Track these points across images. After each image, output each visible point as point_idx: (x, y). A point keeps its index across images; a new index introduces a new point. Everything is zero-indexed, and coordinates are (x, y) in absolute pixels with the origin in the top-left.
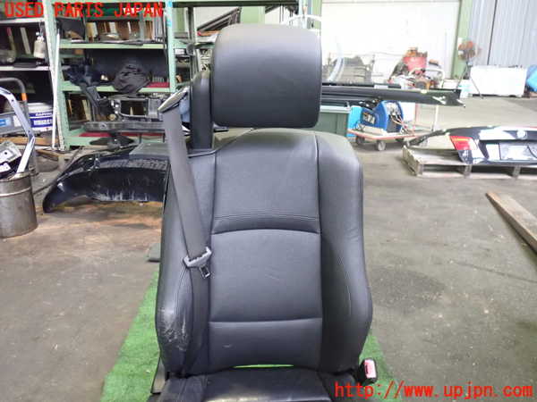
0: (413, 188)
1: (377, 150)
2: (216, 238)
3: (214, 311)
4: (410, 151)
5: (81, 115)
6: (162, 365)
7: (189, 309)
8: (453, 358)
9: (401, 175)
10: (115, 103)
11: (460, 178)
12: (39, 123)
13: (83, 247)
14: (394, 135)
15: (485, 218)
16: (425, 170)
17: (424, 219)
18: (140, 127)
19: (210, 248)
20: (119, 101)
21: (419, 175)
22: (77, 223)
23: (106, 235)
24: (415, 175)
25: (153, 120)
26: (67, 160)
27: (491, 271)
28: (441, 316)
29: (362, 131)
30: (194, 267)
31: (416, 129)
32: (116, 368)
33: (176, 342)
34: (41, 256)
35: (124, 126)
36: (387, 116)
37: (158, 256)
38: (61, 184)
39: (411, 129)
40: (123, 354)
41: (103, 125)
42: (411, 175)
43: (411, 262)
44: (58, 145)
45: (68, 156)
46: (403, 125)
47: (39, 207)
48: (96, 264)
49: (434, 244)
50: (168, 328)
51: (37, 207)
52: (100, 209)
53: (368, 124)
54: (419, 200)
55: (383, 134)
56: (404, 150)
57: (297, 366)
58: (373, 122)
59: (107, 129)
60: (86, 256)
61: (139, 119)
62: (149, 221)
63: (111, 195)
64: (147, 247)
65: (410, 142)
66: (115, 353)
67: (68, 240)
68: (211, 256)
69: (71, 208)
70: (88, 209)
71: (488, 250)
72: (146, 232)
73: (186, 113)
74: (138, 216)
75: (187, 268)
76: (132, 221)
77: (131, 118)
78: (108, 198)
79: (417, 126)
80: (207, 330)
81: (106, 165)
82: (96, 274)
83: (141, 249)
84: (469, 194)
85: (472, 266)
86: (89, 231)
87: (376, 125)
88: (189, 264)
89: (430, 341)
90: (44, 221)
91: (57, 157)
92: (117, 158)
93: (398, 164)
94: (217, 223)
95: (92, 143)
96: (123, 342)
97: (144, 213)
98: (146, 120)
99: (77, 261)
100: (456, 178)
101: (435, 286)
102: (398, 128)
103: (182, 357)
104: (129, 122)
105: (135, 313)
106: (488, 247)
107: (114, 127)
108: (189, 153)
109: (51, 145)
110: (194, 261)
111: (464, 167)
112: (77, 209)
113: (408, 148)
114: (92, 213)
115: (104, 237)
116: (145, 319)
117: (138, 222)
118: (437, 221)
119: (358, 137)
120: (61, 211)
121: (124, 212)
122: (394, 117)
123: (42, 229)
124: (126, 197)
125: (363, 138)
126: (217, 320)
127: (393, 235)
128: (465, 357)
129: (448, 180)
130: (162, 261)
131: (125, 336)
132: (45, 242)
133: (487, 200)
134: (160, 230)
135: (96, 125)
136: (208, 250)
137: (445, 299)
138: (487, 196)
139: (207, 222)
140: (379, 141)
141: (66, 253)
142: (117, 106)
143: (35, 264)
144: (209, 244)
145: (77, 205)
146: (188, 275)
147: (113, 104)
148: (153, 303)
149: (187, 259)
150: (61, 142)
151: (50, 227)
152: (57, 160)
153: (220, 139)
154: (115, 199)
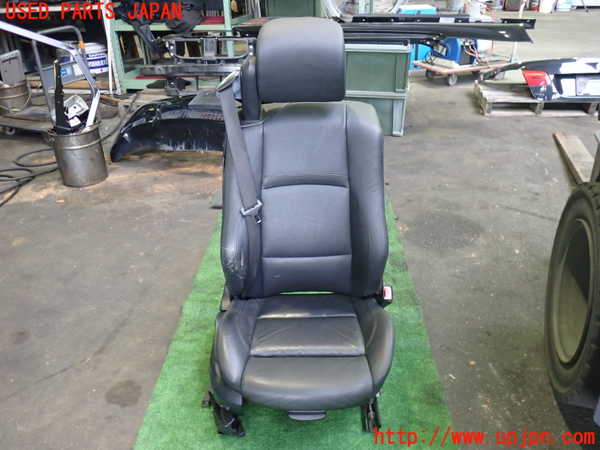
0: (477, 129)
1: (448, 85)
2: (266, 193)
3: (266, 250)
4: (481, 87)
5: (134, 53)
6: (227, 291)
7: (245, 247)
8: (475, 290)
9: (468, 114)
10: (171, 44)
11: (531, 116)
12: (93, 64)
13: (152, 195)
14: (467, 68)
15: (544, 161)
16: (495, 108)
17: (480, 163)
18: (197, 70)
19: (261, 201)
20: (173, 42)
21: (486, 114)
22: (144, 172)
23: (172, 183)
24: (483, 114)
25: (209, 62)
26: (127, 107)
27: (533, 214)
28: (473, 255)
29: (432, 64)
30: (249, 215)
31: (493, 59)
32: (191, 296)
33: (237, 272)
34: (115, 204)
35: (180, 69)
36: (459, 46)
37: (220, 203)
38: (126, 135)
39: (487, 59)
40: (195, 287)
41: (159, 68)
42: (478, 113)
43: (458, 207)
44: (115, 89)
45: (127, 102)
46: (477, 55)
47: (107, 156)
48: (165, 211)
49: (484, 188)
50: (230, 261)
51: (105, 156)
52: (163, 157)
53: (439, 55)
54: (481, 142)
55: (455, 67)
56: (476, 85)
57: (338, 293)
58: (444, 53)
59: (163, 72)
60: (156, 204)
61: (195, 61)
62: (210, 169)
63: (174, 145)
64: (210, 194)
65: (485, 75)
66: (190, 286)
67: (138, 189)
68: (261, 207)
69: (136, 157)
70: (152, 157)
71: (537, 194)
72: (210, 180)
73: (238, 92)
74: (199, 165)
75: (244, 216)
76: (194, 169)
77: (186, 61)
78: (171, 148)
79: (494, 55)
80: (261, 263)
81: (167, 116)
82: (166, 219)
83: (205, 196)
84: (536, 134)
85: (516, 210)
86: (156, 179)
87: (447, 57)
88: (244, 214)
89: (458, 277)
90: (113, 170)
91: (117, 102)
92: (176, 108)
93: (467, 101)
94: (266, 181)
95: (149, 87)
96: (194, 276)
97: (206, 161)
98: (202, 62)
99: (148, 209)
100: (527, 116)
101: (476, 229)
102: (471, 60)
103: (242, 284)
104: (185, 65)
105: (202, 254)
106: (537, 191)
107: (170, 71)
108: (241, 124)
109: (108, 89)
110: (248, 211)
111: (536, 104)
112: (141, 158)
113: (480, 82)
114: (156, 161)
115: (170, 186)
116: (212, 258)
117: (200, 170)
118: (494, 165)
119: (428, 71)
120: (128, 160)
121: (186, 161)
122: (467, 47)
123: (113, 178)
124: (189, 147)
125: (434, 73)
126: (268, 256)
127: (445, 179)
128: (486, 290)
129: (517, 120)
130: (224, 208)
131: (196, 272)
132: (117, 190)
133: (553, 141)
134: (221, 178)
135: (152, 69)
136: (259, 201)
137: (482, 240)
138: (554, 137)
139: (258, 179)
140: (449, 75)
141: (138, 201)
142: (172, 47)
143: (113, 211)
144: (260, 197)
145: (141, 154)
146: (244, 222)
147: (167, 46)
148: (218, 245)
149: (243, 210)
150: (118, 85)
151: (120, 176)
152: (116, 105)
153: (266, 110)
154: (178, 149)
